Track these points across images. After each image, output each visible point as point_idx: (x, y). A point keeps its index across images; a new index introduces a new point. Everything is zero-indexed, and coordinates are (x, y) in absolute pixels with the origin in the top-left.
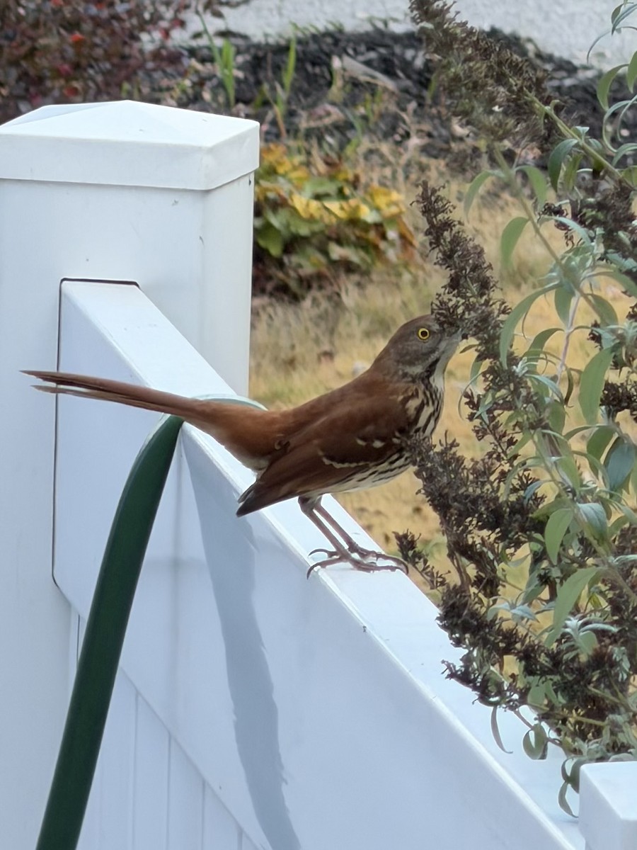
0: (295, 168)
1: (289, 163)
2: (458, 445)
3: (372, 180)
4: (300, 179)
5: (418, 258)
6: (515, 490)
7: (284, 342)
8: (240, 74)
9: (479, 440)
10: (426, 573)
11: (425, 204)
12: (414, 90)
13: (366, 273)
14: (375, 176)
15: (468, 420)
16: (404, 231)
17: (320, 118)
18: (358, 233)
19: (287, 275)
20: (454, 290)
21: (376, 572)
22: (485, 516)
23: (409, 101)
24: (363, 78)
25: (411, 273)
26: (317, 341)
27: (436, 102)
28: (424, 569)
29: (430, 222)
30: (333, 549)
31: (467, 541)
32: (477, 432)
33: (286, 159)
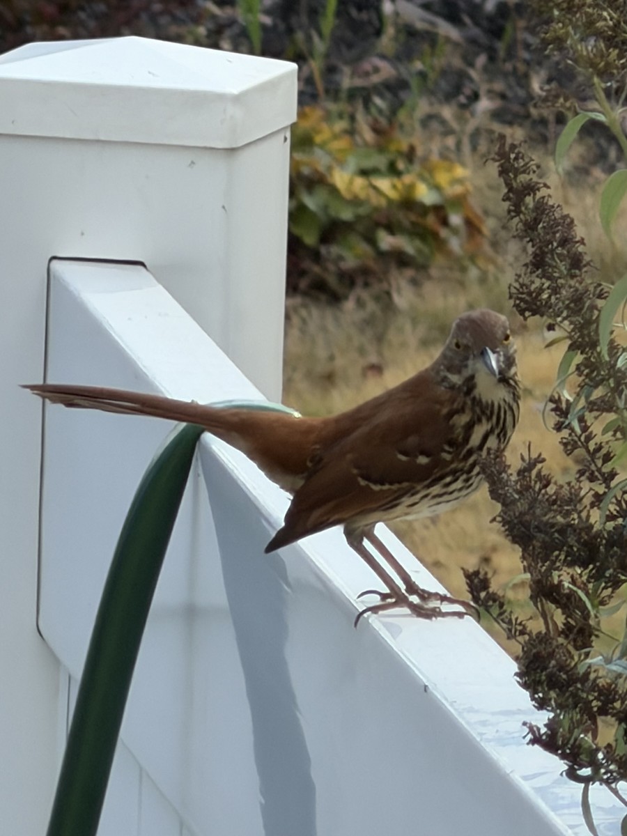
0: (335, 137)
1: (329, 132)
2: (544, 460)
3: (430, 151)
4: (341, 151)
5: (487, 248)
6: (611, 517)
7: (322, 353)
8: (267, 20)
9: (568, 455)
10: (503, 620)
11: (503, 161)
12: (484, 39)
13: (423, 268)
14: (435, 147)
15: (555, 432)
16: (471, 215)
17: (367, 74)
18: (413, 217)
19: (325, 269)
20: (538, 269)
21: (439, 619)
22: (575, 549)
23: (477, 54)
24: (420, 25)
25: (479, 268)
26: (362, 351)
27: (511, 54)
28: (501, 614)
29: (508, 184)
30: (386, 590)
31: (552, 578)
32: (565, 445)
33: (325, 126)
